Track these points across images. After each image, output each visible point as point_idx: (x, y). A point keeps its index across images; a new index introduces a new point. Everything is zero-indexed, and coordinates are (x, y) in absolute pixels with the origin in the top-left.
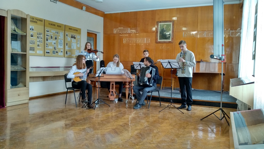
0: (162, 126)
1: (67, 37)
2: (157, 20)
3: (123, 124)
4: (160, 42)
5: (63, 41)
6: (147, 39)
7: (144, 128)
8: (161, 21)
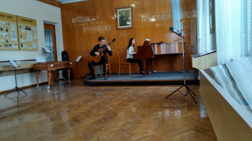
0: (127, 108)
1: (20, 28)
2: (115, 7)
3: (85, 111)
4: (120, 28)
5: (16, 34)
6: (107, 27)
7: (108, 112)
8: (119, 7)
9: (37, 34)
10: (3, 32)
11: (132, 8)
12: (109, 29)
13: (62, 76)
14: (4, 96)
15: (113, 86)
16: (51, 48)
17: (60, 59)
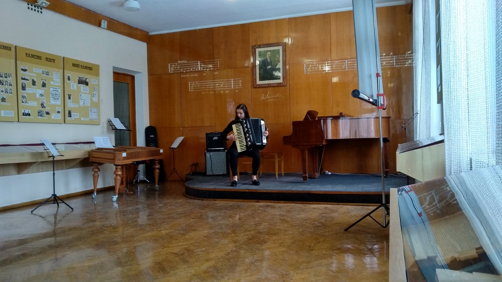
0: (264, 247)
1: (68, 81)
2: (252, 43)
3: (180, 251)
4: (261, 85)
5: (60, 91)
6: (235, 80)
7: (225, 255)
8: (260, 44)
9: (99, 93)
10: (36, 89)
11: (285, 46)
12: (239, 87)
13: (144, 176)
14: (29, 211)
15: (242, 200)
17: (141, 141)
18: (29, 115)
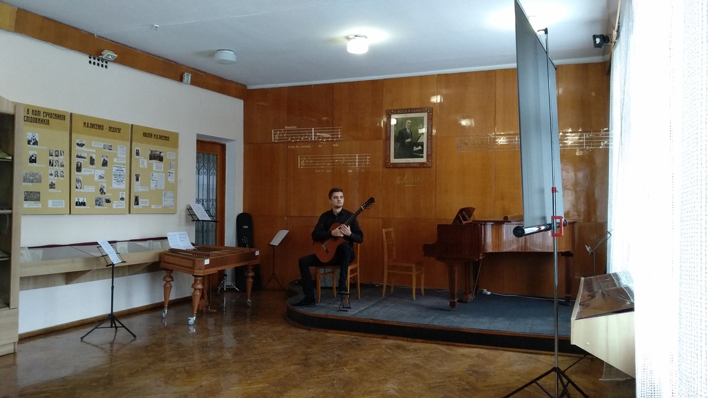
1: (137, 157)
4: (396, 164)
5: (125, 170)
6: (361, 156)
8: (398, 108)
9: (176, 171)
10: (95, 169)
11: (430, 110)
12: (366, 165)
13: (232, 282)
14: (77, 335)
15: (363, 334)
16: (211, 203)
17: (230, 236)
18: (84, 204)
